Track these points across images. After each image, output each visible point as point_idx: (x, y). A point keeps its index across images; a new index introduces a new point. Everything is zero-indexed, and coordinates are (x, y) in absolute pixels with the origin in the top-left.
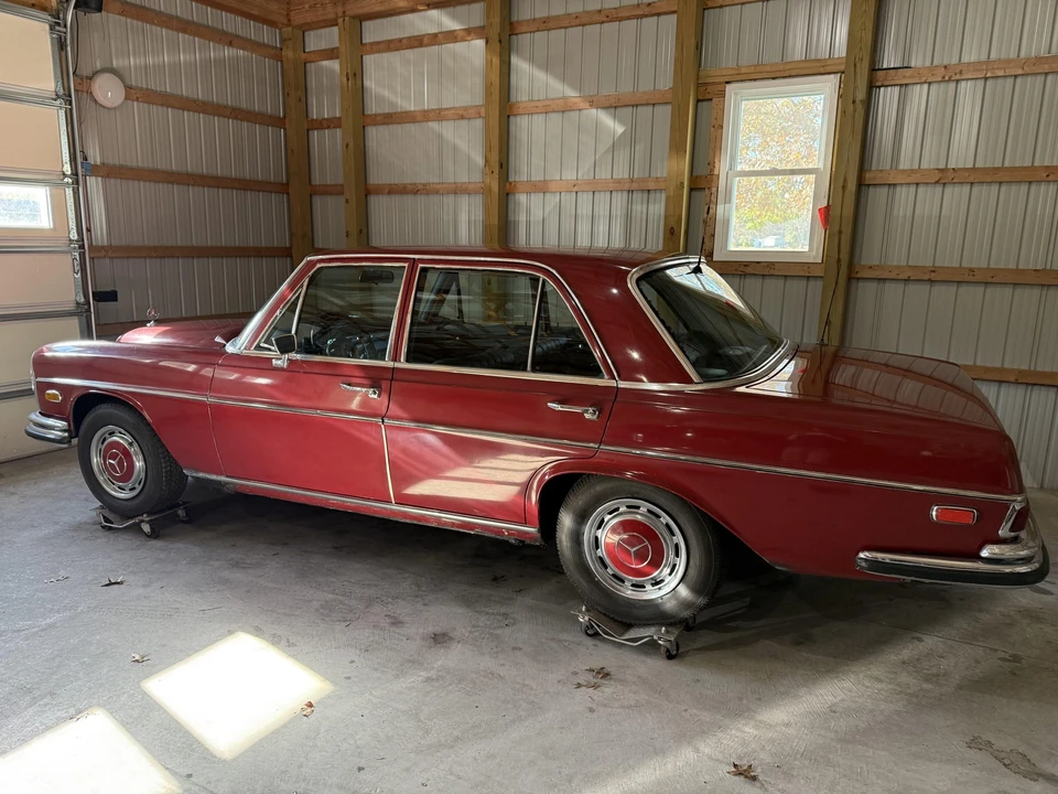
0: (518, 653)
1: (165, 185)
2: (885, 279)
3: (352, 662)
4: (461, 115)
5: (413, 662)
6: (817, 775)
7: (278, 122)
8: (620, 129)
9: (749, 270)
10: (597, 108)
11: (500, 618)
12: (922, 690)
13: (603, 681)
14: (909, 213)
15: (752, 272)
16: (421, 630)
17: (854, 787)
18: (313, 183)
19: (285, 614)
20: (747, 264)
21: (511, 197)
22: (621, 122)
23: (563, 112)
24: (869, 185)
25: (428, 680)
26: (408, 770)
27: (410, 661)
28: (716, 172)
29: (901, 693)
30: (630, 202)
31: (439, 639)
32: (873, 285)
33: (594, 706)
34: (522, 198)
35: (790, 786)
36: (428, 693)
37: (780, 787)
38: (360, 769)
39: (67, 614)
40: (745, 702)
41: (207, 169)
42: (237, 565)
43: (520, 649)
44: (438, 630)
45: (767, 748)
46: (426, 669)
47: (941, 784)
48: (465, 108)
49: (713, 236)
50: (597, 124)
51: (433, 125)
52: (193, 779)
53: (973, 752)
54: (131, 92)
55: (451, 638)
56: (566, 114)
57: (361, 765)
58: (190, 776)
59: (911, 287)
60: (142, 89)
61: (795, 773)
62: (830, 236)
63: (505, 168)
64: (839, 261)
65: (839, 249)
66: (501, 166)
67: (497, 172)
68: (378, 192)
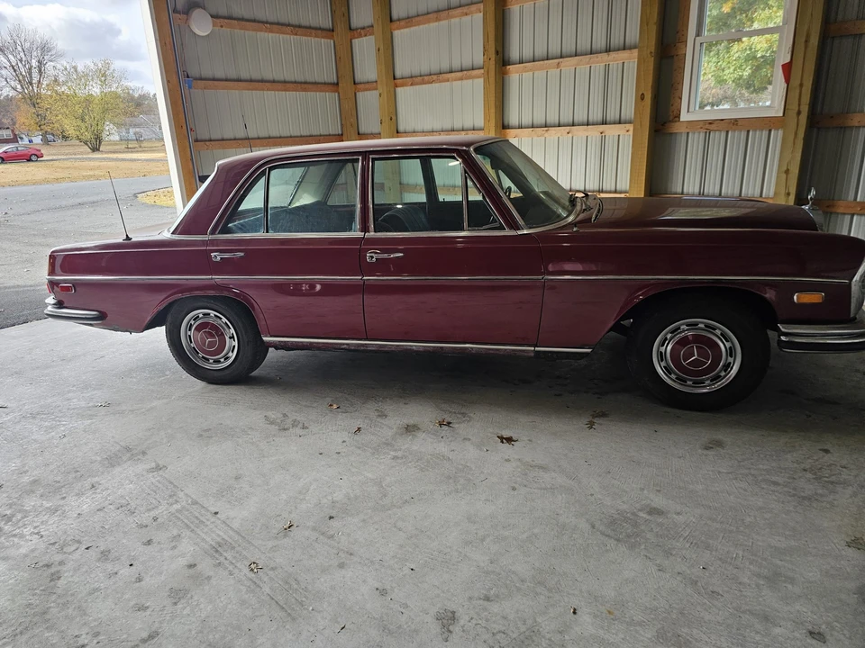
0: (467, 443)
3: (344, 442)
4: (465, 13)
5: (387, 444)
6: (694, 556)
7: (329, 32)
11: (459, 416)
12: (816, 494)
15: (715, 127)
16: (398, 422)
17: (726, 569)
18: (357, 81)
19: (306, 406)
21: (506, 80)
25: (395, 458)
26: (364, 521)
27: (385, 443)
28: (684, 40)
29: (794, 495)
31: (410, 429)
33: (517, 486)
34: (516, 80)
35: (667, 562)
36: (393, 467)
37: (658, 562)
38: (331, 518)
39: (165, 401)
40: (645, 492)
43: (469, 440)
44: (411, 422)
45: (655, 530)
46: (395, 450)
47: (811, 574)
49: (680, 98)
50: (578, 8)
52: (218, 516)
53: (850, 550)
54: (217, 22)
55: (419, 429)
57: (332, 515)
58: (216, 513)
60: (224, 18)
61: (674, 553)
62: (789, 89)
63: (501, 54)
64: (799, 113)
65: (800, 101)
66: (497, 53)
67: (493, 58)
68: (404, 85)
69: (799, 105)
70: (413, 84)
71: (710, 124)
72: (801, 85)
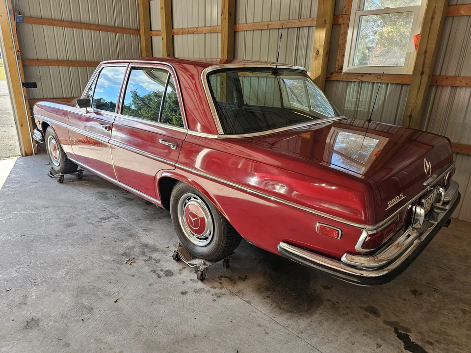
2: (457, 87)
9: (363, 79)
15: (365, 80)
18: (152, 30)
21: (237, 34)
28: (349, 12)
34: (242, 34)
49: (344, 56)
62: (418, 55)
63: (233, 16)
64: (422, 73)
65: (424, 64)
66: (230, 14)
67: (227, 18)
68: (178, 34)
69: (423, 67)
70: (182, 33)
71: (362, 76)
72: (426, 52)
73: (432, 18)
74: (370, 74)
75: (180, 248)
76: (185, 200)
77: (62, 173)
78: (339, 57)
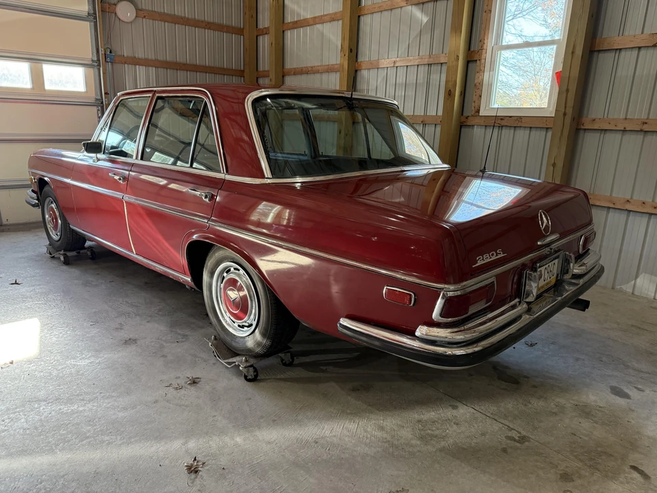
0: (161, 359)
1: (162, 69)
2: (606, 130)
4: (332, 18)
7: (239, 31)
8: (425, 19)
9: (503, 123)
10: (412, 5)
13: (189, 387)
14: (631, 73)
15: (506, 124)
18: (259, 70)
20: (502, 118)
21: (359, 73)
22: (427, 14)
23: (391, 10)
24: (599, 51)
28: (485, 47)
30: (429, 73)
31: (129, 342)
32: (597, 135)
33: (160, 400)
34: (364, 73)
41: (190, 60)
42: (86, 284)
43: (165, 357)
44: (136, 337)
48: (336, 13)
49: (480, 96)
50: (412, 16)
51: (319, 26)
54: (140, 13)
55: (135, 343)
56: (393, 11)
59: (627, 137)
60: (148, 10)
62: (559, 93)
63: (354, 52)
64: (565, 114)
65: (566, 104)
66: (351, 51)
67: (347, 55)
68: (289, 74)
69: (565, 107)
70: (295, 74)
71: (502, 119)
72: (567, 90)
73: (573, 53)
74: (511, 117)
75: (215, 342)
76: (222, 272)
77: (65, 250)
78: (475, 98)
